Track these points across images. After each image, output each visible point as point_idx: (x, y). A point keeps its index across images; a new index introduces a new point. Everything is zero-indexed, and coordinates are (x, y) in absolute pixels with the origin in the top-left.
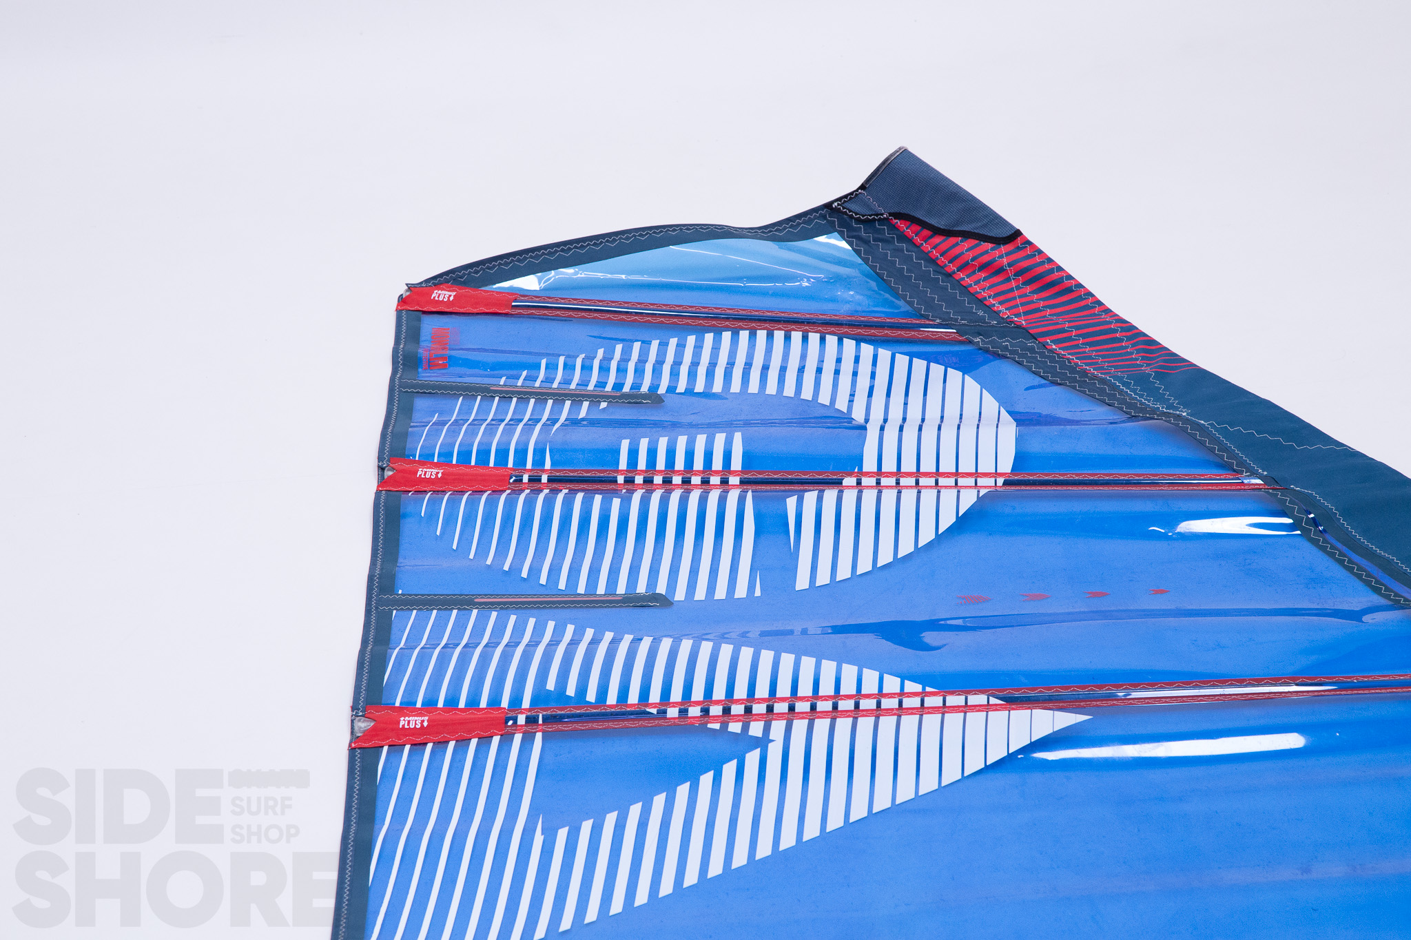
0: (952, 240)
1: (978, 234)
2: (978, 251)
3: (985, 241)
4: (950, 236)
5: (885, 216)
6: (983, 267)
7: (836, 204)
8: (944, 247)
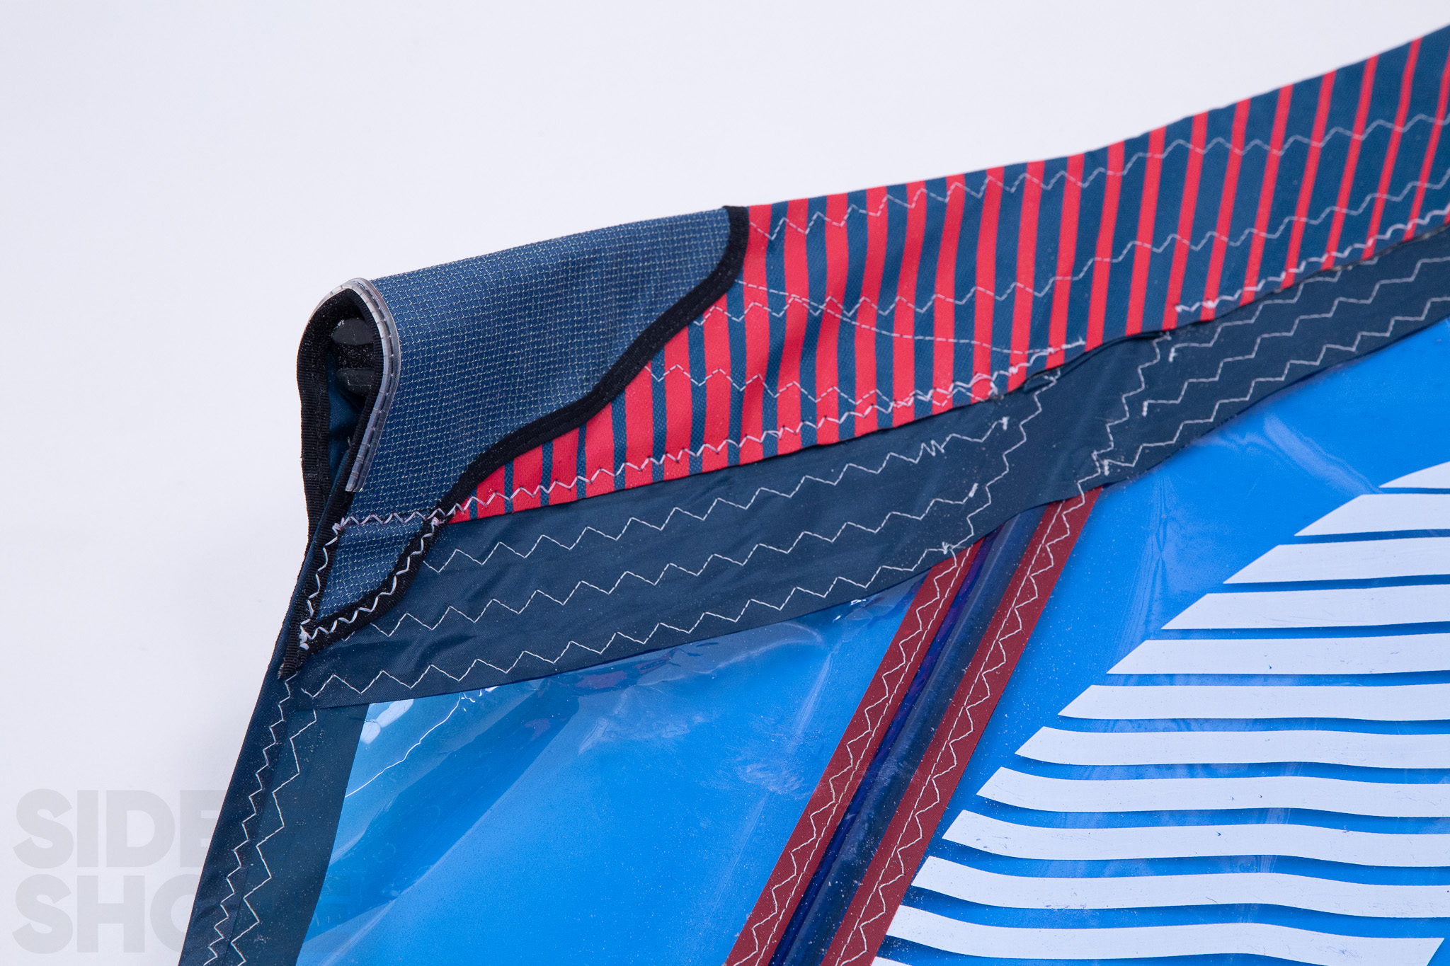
0: (636, 393)
1: (671, 312)
2: (717, 351)
3: (699, 315)
4: (621, 391)
5: (435, 522)
6: (773, 368)
7: (304, 635)
8: (639, 430)
